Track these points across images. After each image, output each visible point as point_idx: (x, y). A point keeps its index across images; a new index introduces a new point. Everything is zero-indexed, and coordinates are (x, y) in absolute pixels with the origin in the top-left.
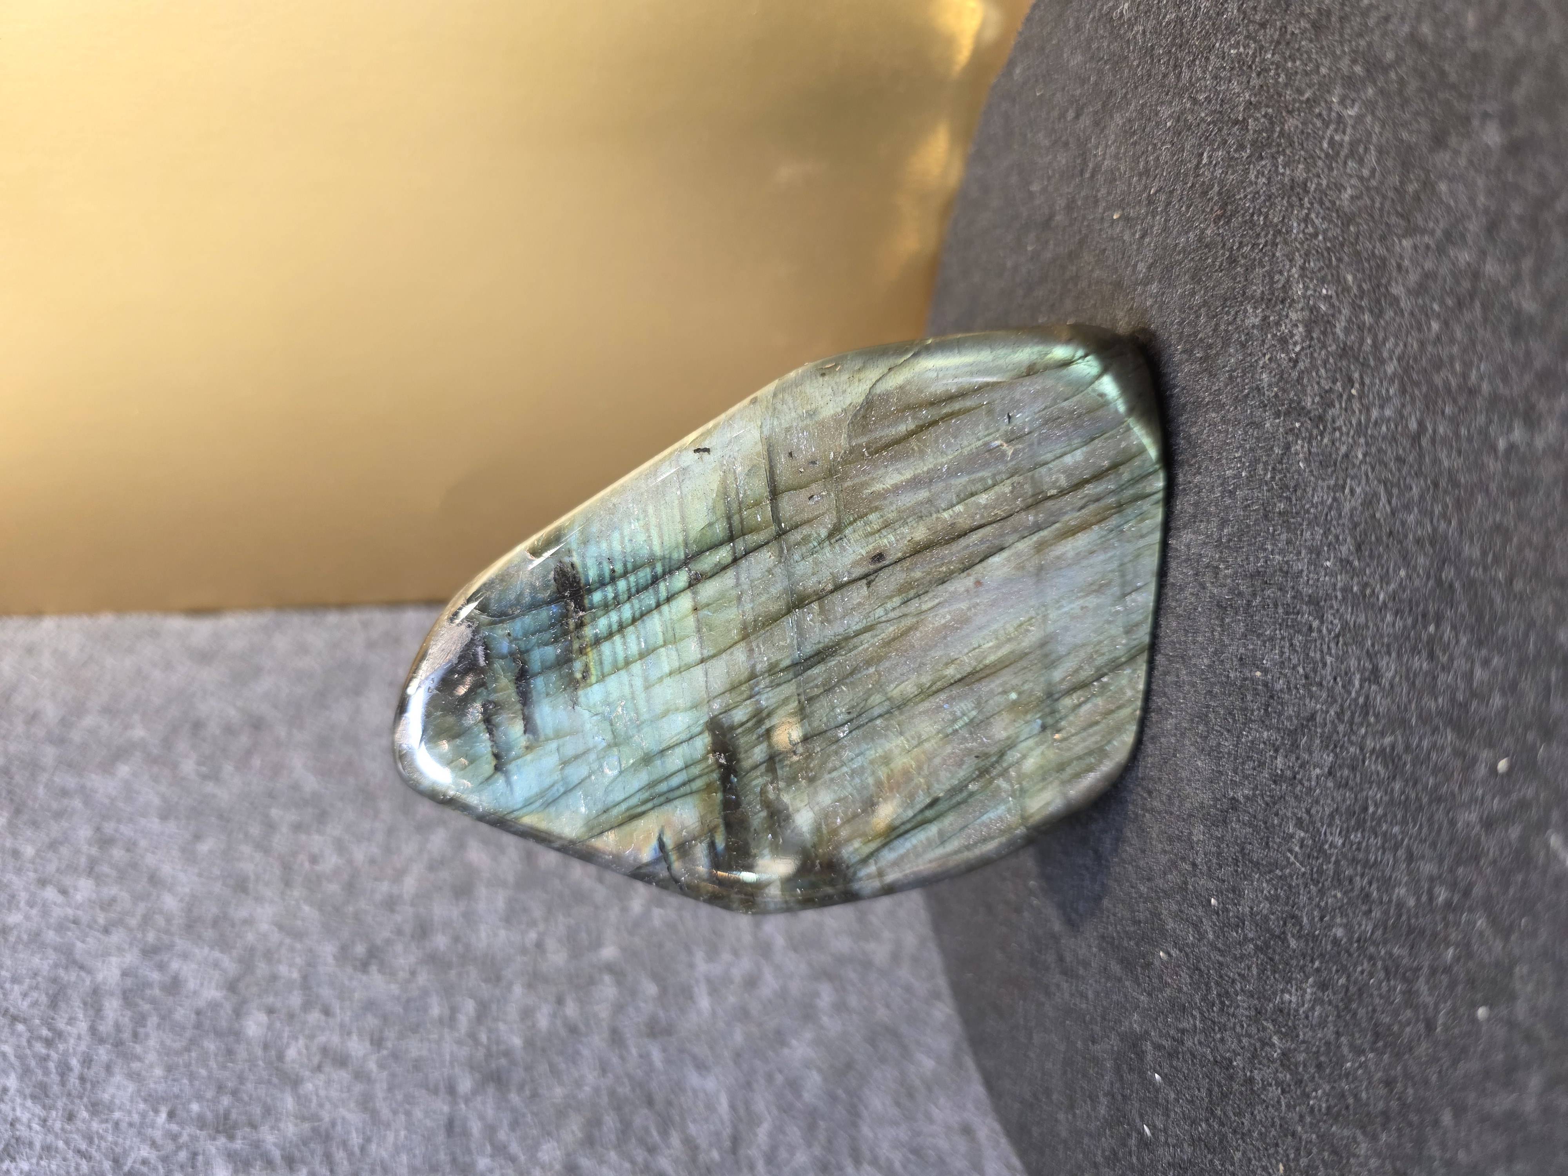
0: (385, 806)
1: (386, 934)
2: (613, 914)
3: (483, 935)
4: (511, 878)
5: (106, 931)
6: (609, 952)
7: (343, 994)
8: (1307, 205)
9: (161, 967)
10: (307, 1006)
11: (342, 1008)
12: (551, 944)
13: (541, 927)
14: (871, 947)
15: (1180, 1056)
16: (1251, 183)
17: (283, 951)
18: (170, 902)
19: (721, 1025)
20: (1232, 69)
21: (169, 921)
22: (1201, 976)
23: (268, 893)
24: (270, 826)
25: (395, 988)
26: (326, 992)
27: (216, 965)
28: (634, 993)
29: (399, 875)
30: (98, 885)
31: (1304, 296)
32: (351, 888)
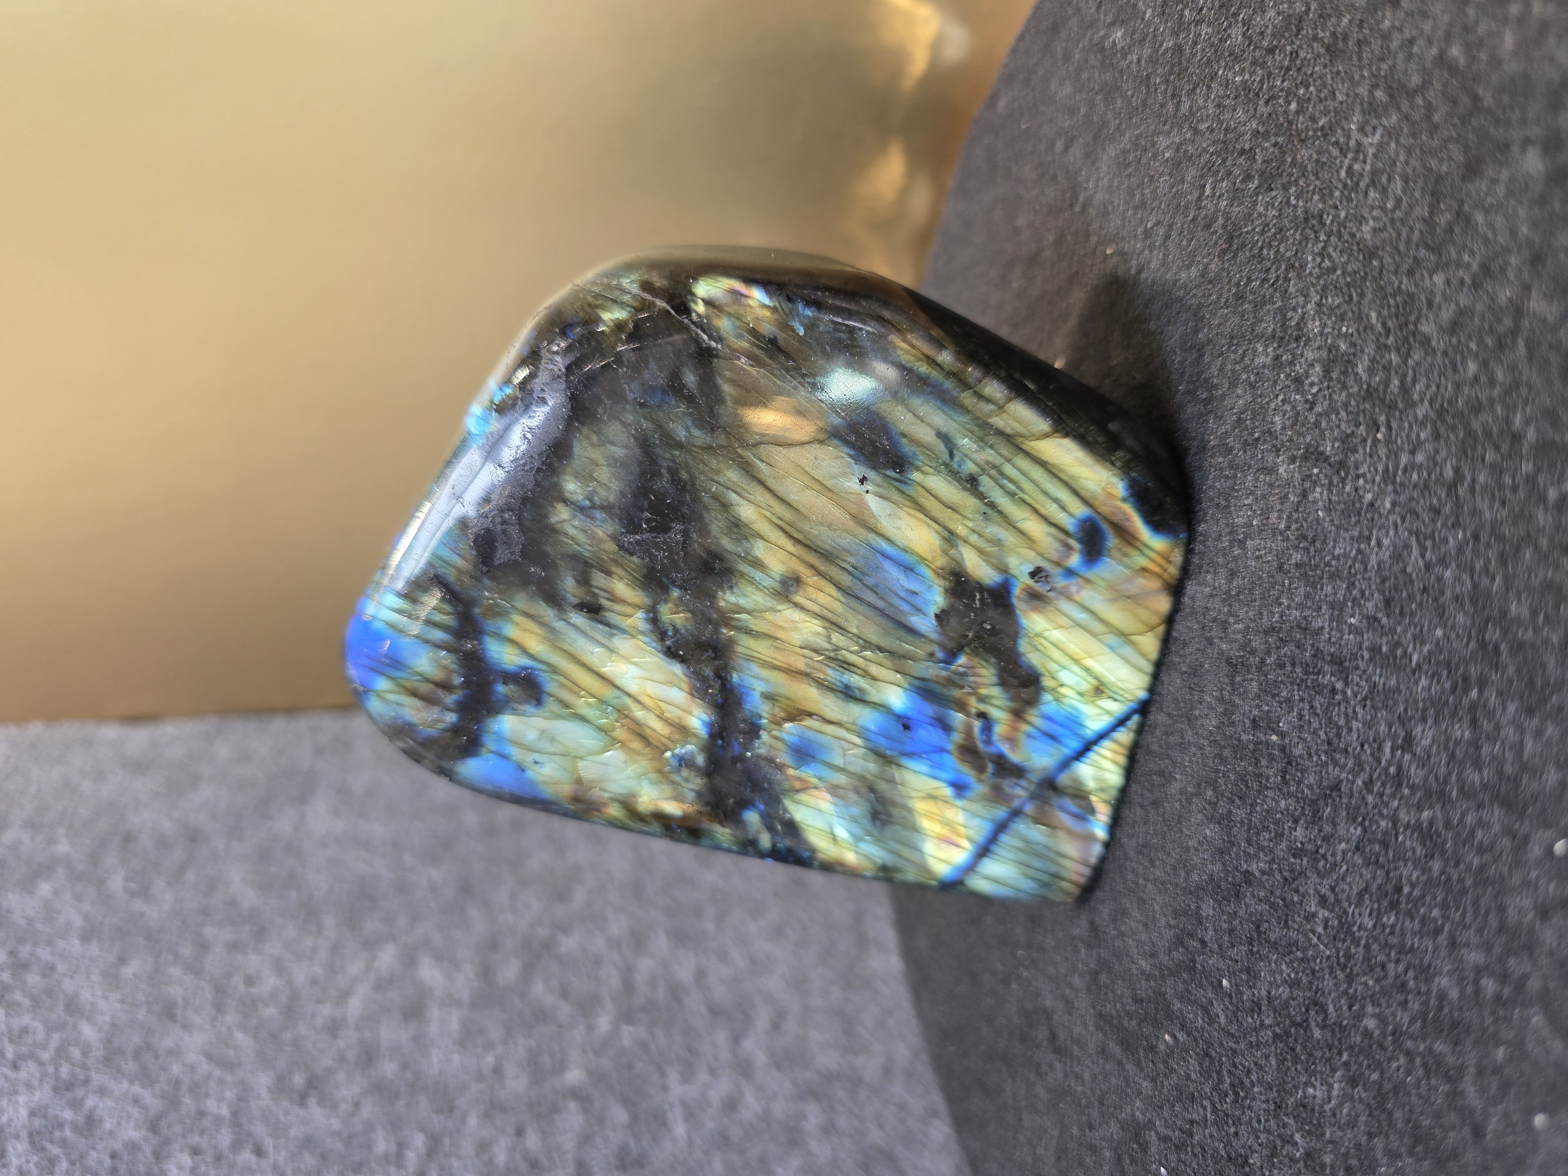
0: (329, 921)
1: (327, 1062)
2: (578, 1033)
3: (435, 1060)
5: (15, 1066)
6: (574, 1076)
7: (278, 1130)
8: (1323, 237)
9: (76, 1104)
10: (237, 1146)
11: (275, 1147)
12: (510, 1069)
13: (500, 1049)
16: (1260, 215)
18: (88, 1032)
20: (1236, 97)
21: (85, 1053)
23: (197, 1019)
25: (336, 1124)
26: (259, 1129)
27: (136, 1101)
28: (601, 1121)
29: (344, 996)
30: (8, 1015)
31: (1321, 334)
32: (290, 1012)
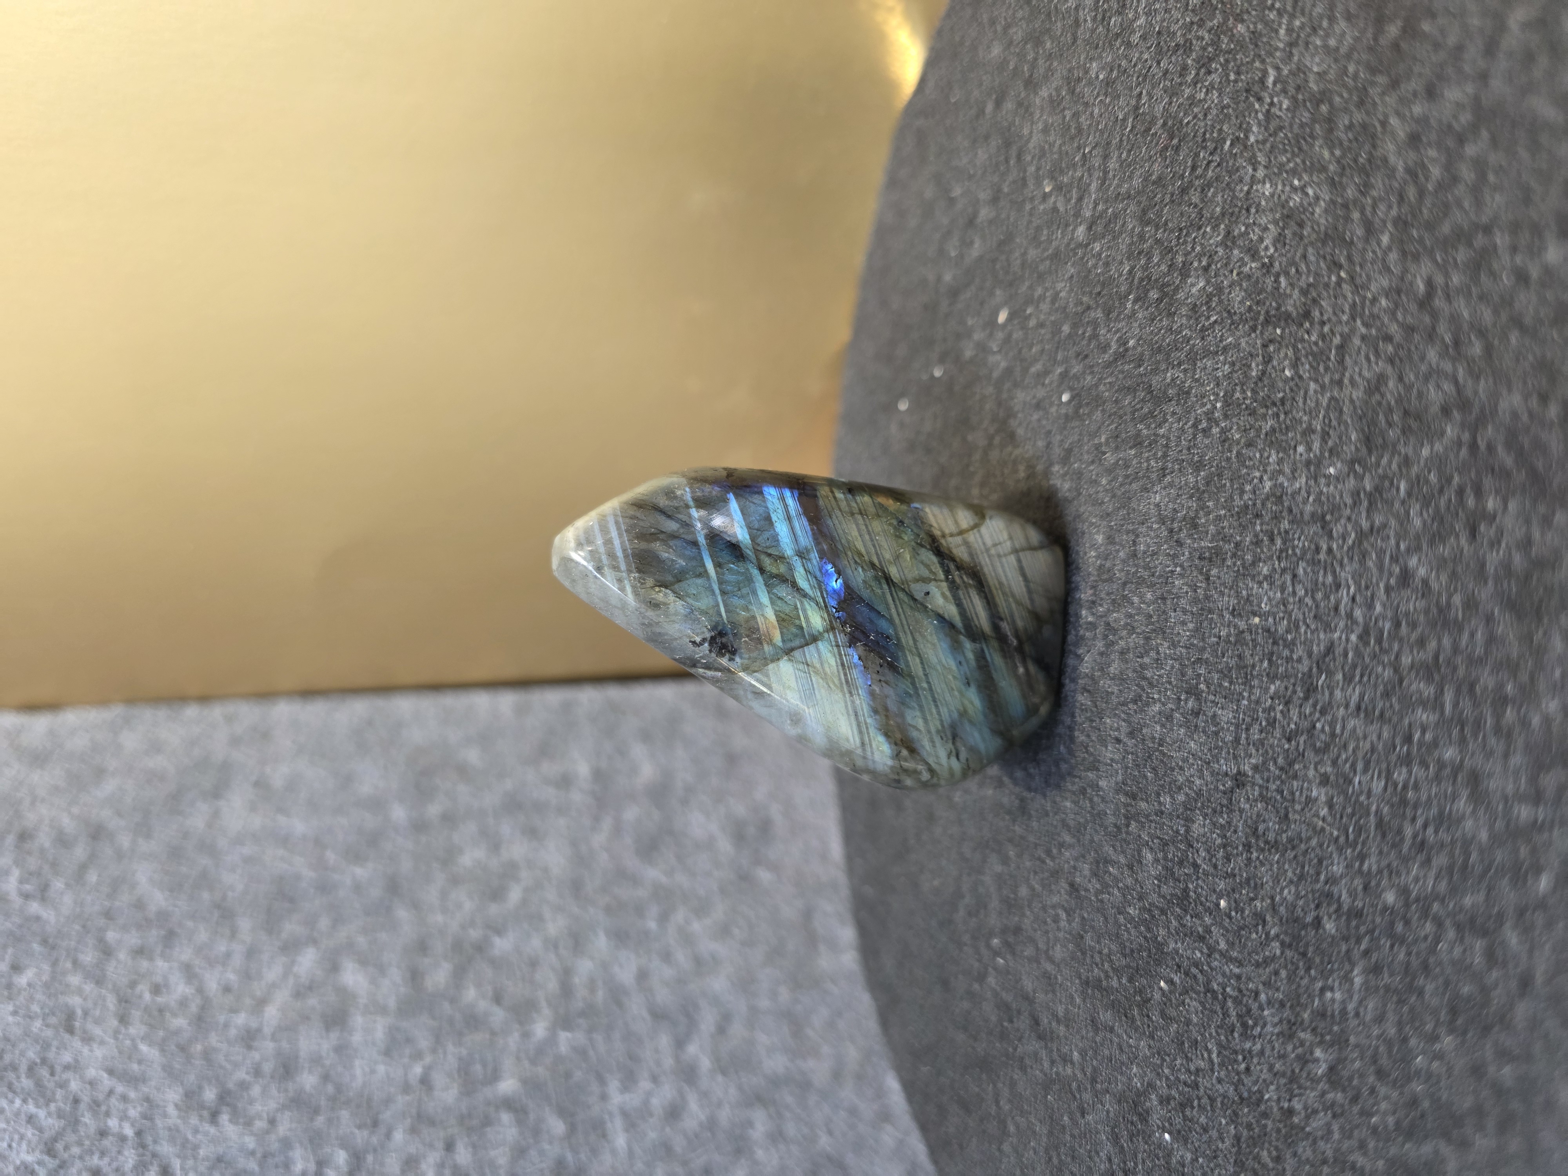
4: (392, 1003)
14: (811, 1064)
15: (1196, 1103)
17: (113, 1101)
19: (639, 1166)
22: (1215, 998)
24: (107, 951)
